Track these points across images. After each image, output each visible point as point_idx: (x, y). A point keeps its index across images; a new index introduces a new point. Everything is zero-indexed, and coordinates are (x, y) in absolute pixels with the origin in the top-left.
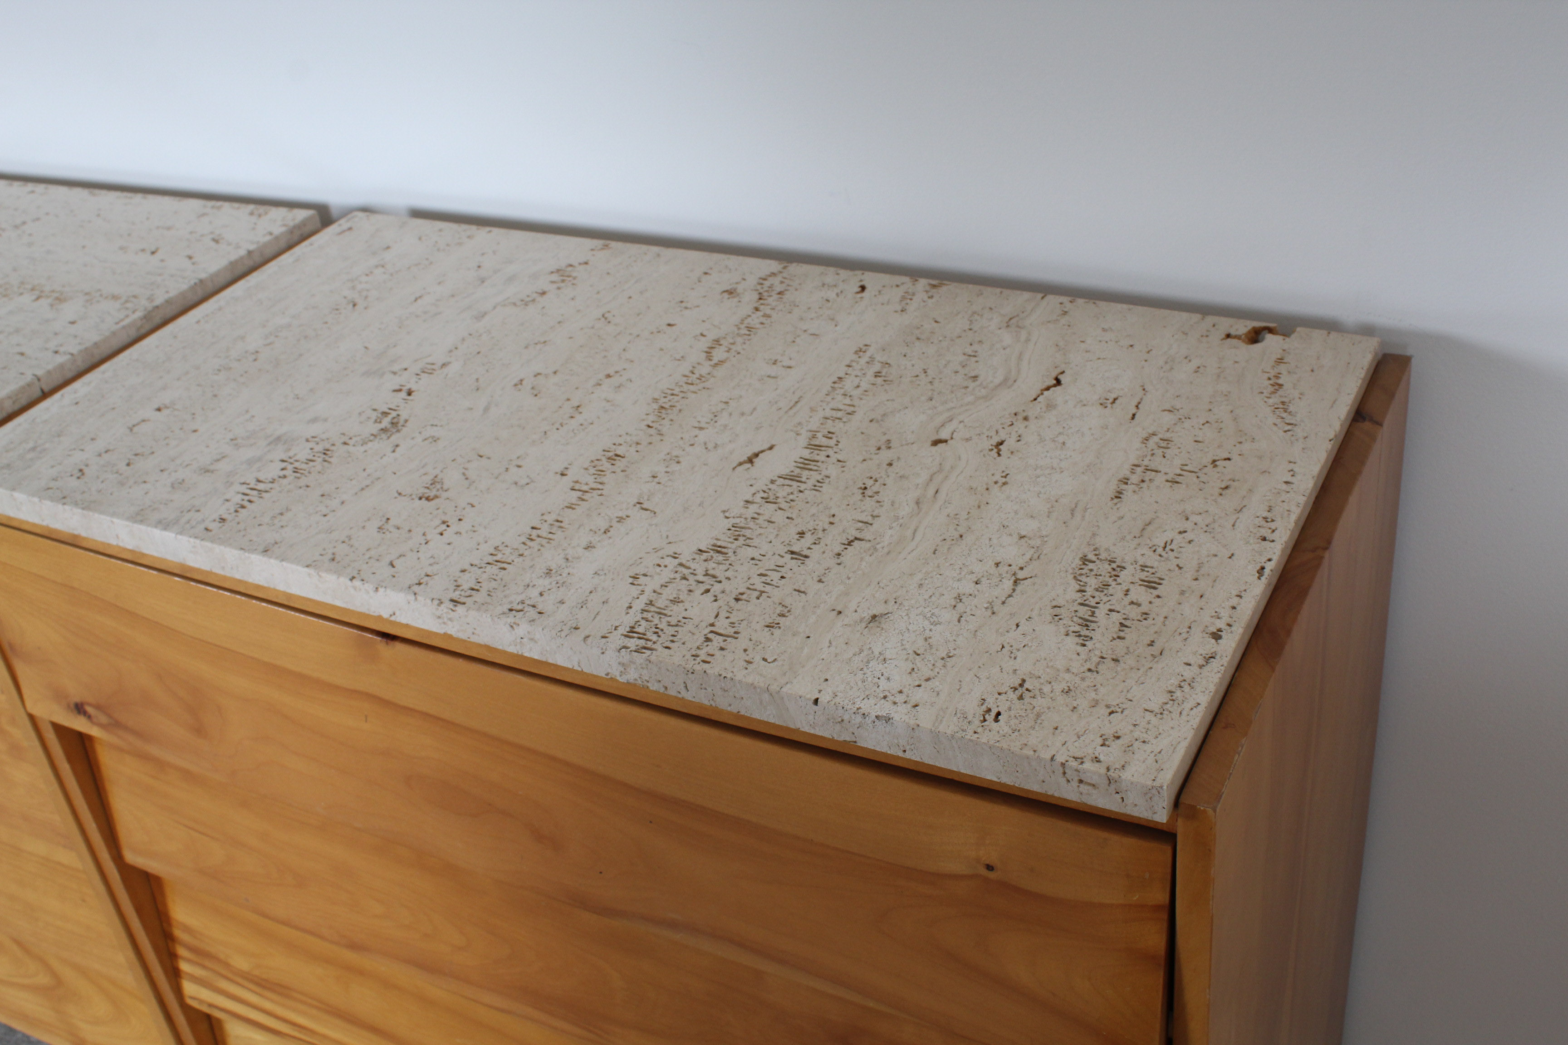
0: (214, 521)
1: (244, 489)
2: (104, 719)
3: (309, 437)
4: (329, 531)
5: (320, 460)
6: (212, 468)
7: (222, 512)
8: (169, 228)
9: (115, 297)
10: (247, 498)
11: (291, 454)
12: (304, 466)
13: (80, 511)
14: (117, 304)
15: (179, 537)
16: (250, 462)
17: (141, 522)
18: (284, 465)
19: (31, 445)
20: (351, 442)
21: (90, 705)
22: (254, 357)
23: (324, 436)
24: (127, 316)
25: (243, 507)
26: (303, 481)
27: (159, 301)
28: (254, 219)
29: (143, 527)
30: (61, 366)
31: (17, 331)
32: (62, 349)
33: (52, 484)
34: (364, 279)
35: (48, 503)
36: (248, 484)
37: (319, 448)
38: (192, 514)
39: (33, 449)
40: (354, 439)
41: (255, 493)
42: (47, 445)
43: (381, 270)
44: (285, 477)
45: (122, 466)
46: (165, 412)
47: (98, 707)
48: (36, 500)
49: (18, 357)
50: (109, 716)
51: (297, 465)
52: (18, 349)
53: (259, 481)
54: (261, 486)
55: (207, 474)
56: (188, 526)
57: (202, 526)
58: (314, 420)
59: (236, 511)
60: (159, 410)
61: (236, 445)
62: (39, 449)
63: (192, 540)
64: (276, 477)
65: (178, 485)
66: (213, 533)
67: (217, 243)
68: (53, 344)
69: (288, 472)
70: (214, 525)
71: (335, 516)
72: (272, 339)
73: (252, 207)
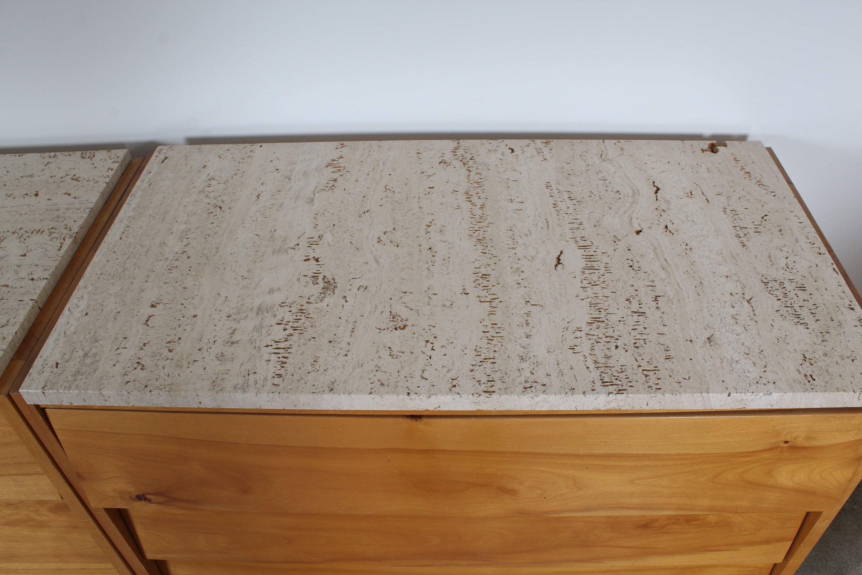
0: (274, 377)
1: (270, 349)
3: (280, 303)
5: (303, 318)
6: (234, 339)
7: (272, 369)
10: (280, 356)
11: (280, 318)
12: (296, 325)
14: (45, 236)
16: (258, 331)
18: (283, 326)
19: (81, 353)
20: (312, 301)
24: (62, 244)
25: (284, 363)
26: (307, 335)
27: (76, 229)
30: (44, 288)
32: (35, 277)
33: (127, 379)
36: (272, 346)
37: (294, 309)
41: (281, 351)
42: (94, 350)
44: (291, 335)
45: (166, 352)
46: (161, 306)
51: (291, 324)
53: (275, 342)
54: (281, 345)
55: (234, 345)
56: (258, 386)
57: (269, 384)
58: (271, 291)
59: (283, 367)
60: (155, 308)
61: (235, 320)
62: (90, 354)
64: (286, 337)
65: (221, 357)
66: (280, 386)
67: (77, 180)
68: (23, 274)
69: (290, 331)
70: (277, 381)
71: (353, 354)
72: (186, 242)
73: (79, 153)
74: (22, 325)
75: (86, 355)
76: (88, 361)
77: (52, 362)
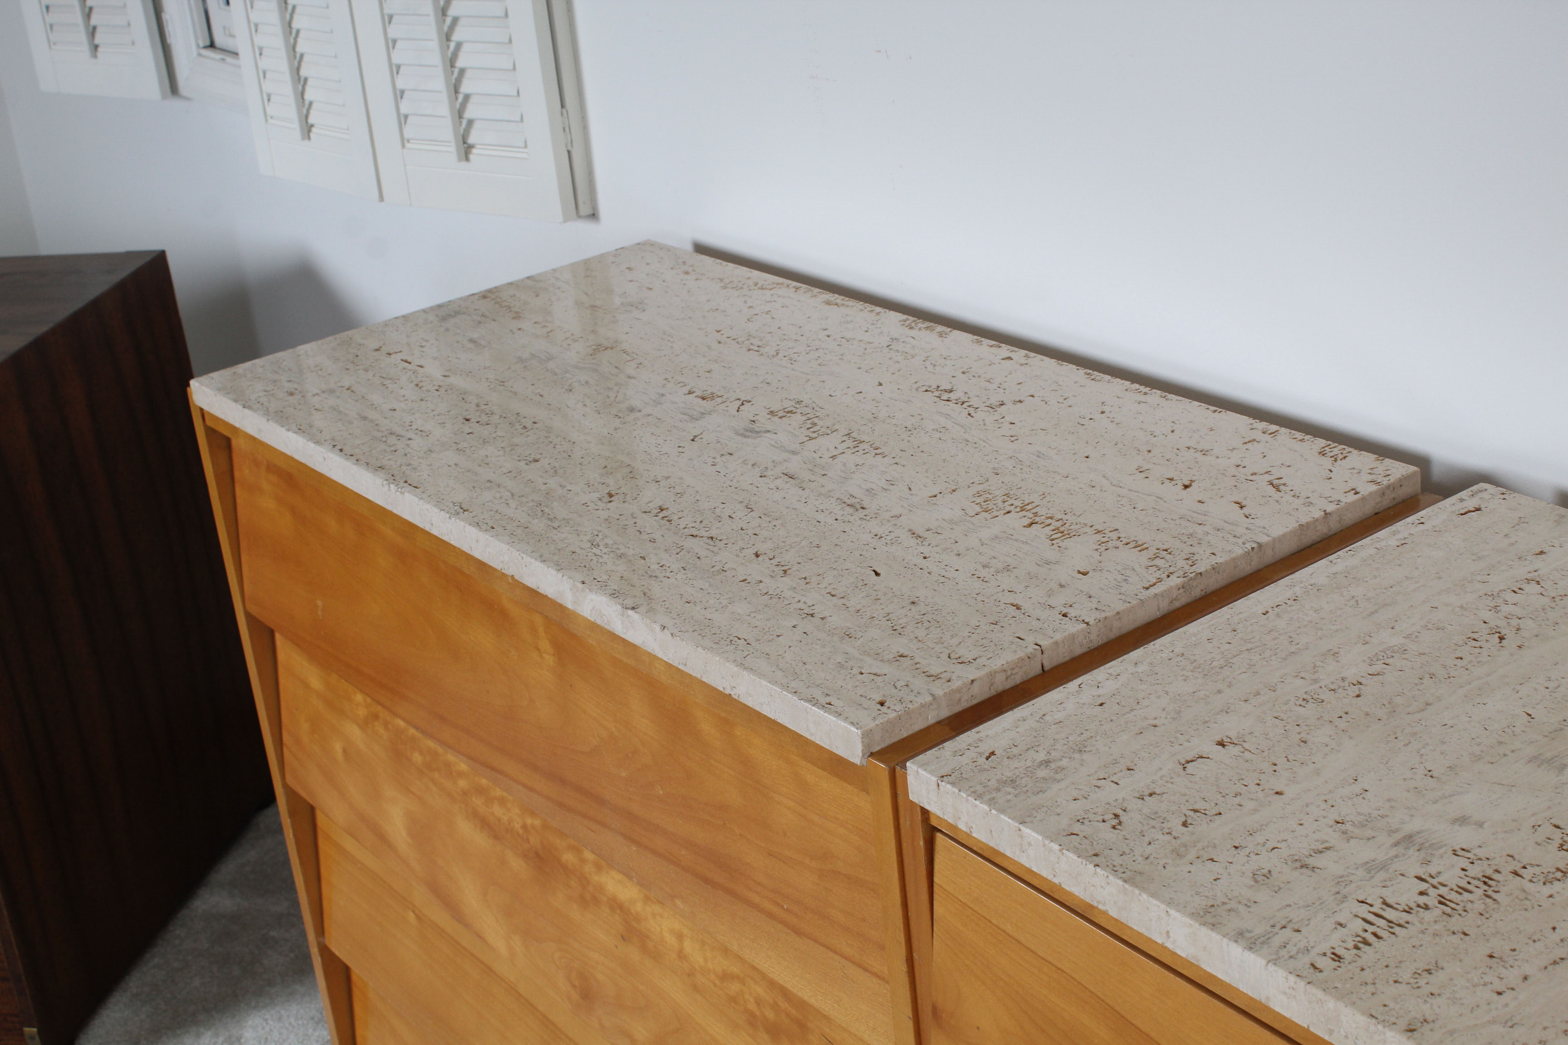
0: (1325, 954)
1: (1363, 910)
3: (1457, 848)
4: (1510, 1024)
5: (1480, 892)
6: (1311, 862)
7: (1335, 940)
8: (1204, 452)
9: (1140, 547)
10: (1371, 929)
11: (1433, 870)
12: (1453, 896)
13: (1120, 882)
14: (1143, 558)
15: (1271, 967)
16: (1371, 868)
17: (1213, 926)
18: (1424, 886)
19: (1042, 756)
20: (1527, 874)
22: (1355, 690)
23: (1481, 853)
24: (1160, 580)
25: (1366, 943)
26: (1456, 923)
27: (1202, 567)
28: (1327, 462)
29: (1215, 936)
30: (1073, 637)
31: (1007, 568)
32: (1072, 613)
33: (1077, 828)
34: (1511, 597)
35: (1072, 856)
36: (1371, 906)
37: (1475, 871)
38: (1288, 933)
40: (1530, 871)
41: (1382, 923)
42: (1064, 762)
44: (1426, 907)
45: (1176, 823)
46: (1232, 750)
48: (1056, 847)
49: (1012, 611)
51: (1443, 891)
52: (1011, 598)
53: (1385, 903)
54: (1389, 914)
55: (1304, 870)
56: (1283, 952)
57: (1306, 960)
58: (1462, 820)
59: (1357, 948)
60: (1221, 744)
61: (1344, 833)
62: (1053, 766)
63: (1292, 978)
64: (1413, 905)
65: (1261, 877)
66: (1325, 974)
67: (1277, 488)
68: (1059, 601)
69: (1431, 900)
70: (1325, 963)
71: (1516, 998)
72: (1379, 667)
73: (1322, 442)
74: (992, 675)
75: (1047, 763)
76: (1041, 773)
77: (986, 748)
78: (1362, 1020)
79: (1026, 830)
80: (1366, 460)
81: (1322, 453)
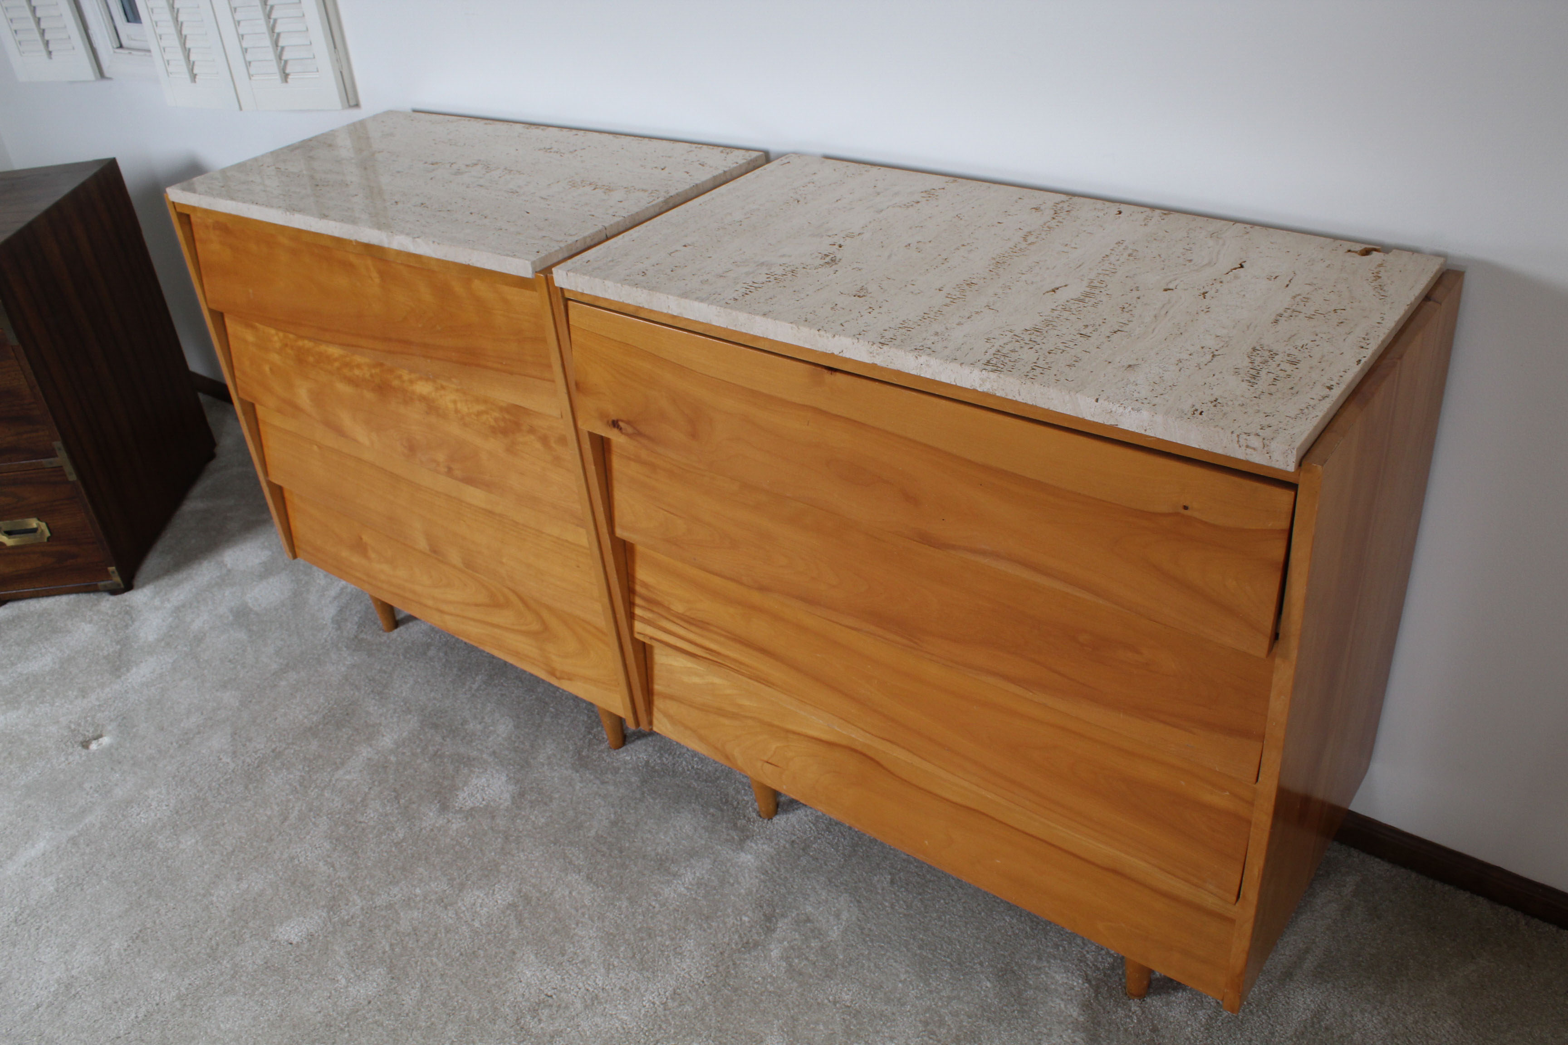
2: (630, 430)
3: (782, 263)
4: (801, 308)
5: (790, 275)
6: (724, 275)
7: (735, 295)
8: (670, 157)
9: (644, 190)
10: (748, 290)
11: (772, 271)
12: (780, 277)
13: (647, 291)
14: (646, 194)
15: (710, 306)
16: (747, 274)
17: (686, 298)
18: (769, 276)
19: (610, 259)
20: (808, 267)
21: (622, 421)
22: (739, 223)
23: (791, 264)
24: (654, 200)
25: (747, 294)
26: (781, 284)
27: (672, 194)
28: (724, 155)
29: (687, 301)
30: (618, 223)
31: (587, 204)
32: (616, 214)
33: (627, 278)
34: (802, 189)
35: (627, 287)
36: (748, 284)
37: (789, 269)
38: (716, 295)
39: (612, 261)
40: (810, 266)
41: (752, 288)
42: (620, 260)
43: (811, 185)
44: (770, 281)
45: (669, 271)
46: (689, 247)
47: (628, 423)
48: (619, 285)
49: (591, 217)
50: (635, 428)
51: (776, 276)
52: (590, 213)
53: (754, 282)
54: (755, 285)
55: (721, 278)
56: (715, 301)
57: (724, 302)
58: (783, 256)
60: (685, 246)
61: (737, 265)
62: (617, 260)
63: (718, 308)
64: (764, 281)
65: (705, 282)
66: (733, 305)
67: (703, 165)
68: (610, 211)
69: (772, 278)
70: (732, 302)
72: (749, 215)
73: (721, 149)
74: (585, 238)
76: (611, 264)
77: (586, 260)
78: (746, 315)
79: (606, 282)
80: (742, 152)
81: (722, 152)
